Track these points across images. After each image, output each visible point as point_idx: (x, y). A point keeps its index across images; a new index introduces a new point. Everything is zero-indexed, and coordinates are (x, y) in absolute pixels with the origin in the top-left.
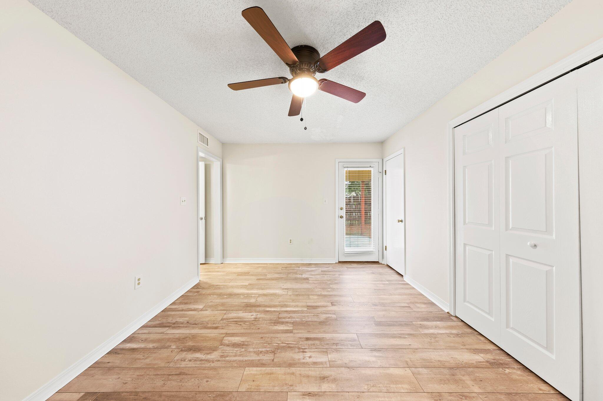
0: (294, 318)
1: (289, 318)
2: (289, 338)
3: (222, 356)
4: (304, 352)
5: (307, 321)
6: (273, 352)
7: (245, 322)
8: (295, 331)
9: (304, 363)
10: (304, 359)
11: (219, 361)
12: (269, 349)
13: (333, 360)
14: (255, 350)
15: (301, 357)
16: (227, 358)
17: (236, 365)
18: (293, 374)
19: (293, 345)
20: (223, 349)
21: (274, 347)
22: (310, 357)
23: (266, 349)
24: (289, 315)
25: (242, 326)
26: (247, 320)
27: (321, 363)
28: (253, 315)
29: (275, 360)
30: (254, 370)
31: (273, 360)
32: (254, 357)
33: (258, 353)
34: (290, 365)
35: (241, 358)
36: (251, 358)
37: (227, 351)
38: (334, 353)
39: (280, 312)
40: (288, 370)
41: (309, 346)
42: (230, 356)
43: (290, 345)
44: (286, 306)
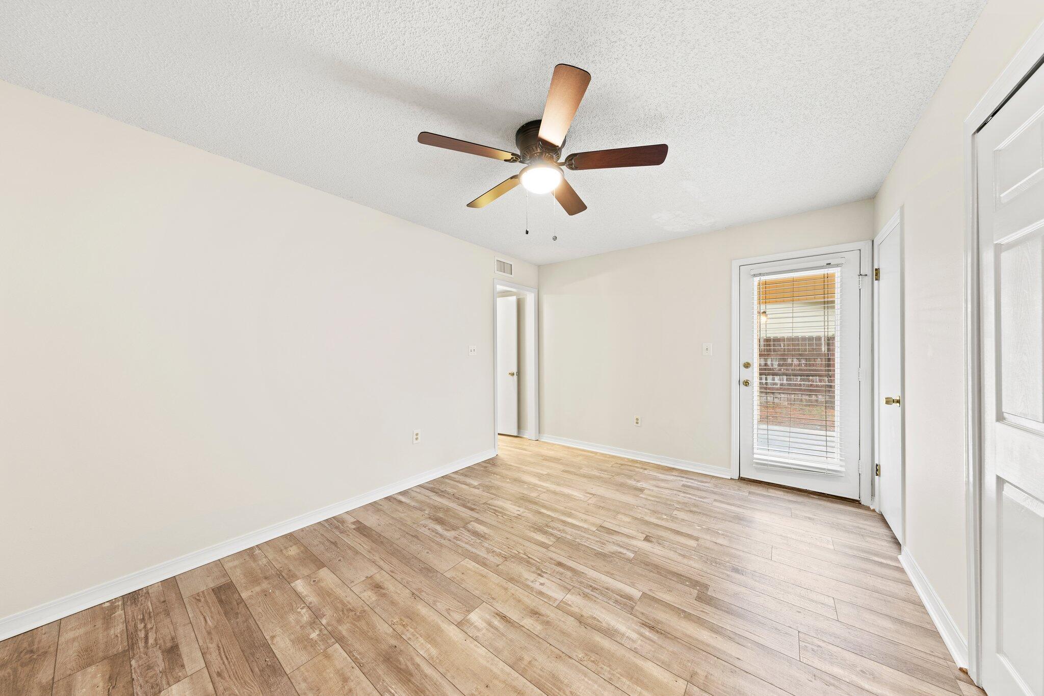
0: (567, 533)
1: (560, 531)
2: (536, 552)
3: (456, 537)
4: (540, 575)
5: (579, 544)
6: (506, 558)
7: (505, 514)
8: (552, 549)
9: (528, 586)
10: (532, 582)
11: (450, 540)
12: (504, 553)
13: (570, 603)
14: (490, 547)
15: (532, 579)
16: (458, 542)
17: (460, 552)
18: (506, 589)
19: (534, 561)
20: (462, 532)
21: (510, 553)
22: (542, 584)
23: (500, 551)
24: (561, 527)
25: (498, 518)
26: (509, 513)
27: (550, 598)
28: (519, 511)
29: (500, 566)
30: (470, 564)
31: (497, 566)
32: (482, 553)
33: (489, 551)
34: (511, 580)
35: (469, 548)
36: (478, 553)
37: (463, 536)
38: (578, 596)
39: (553, 519)
40: (504, 583)
41: (553, 572)
42: (463, 541)
43: (530, 560)
44: (570, 515)
